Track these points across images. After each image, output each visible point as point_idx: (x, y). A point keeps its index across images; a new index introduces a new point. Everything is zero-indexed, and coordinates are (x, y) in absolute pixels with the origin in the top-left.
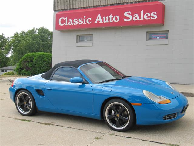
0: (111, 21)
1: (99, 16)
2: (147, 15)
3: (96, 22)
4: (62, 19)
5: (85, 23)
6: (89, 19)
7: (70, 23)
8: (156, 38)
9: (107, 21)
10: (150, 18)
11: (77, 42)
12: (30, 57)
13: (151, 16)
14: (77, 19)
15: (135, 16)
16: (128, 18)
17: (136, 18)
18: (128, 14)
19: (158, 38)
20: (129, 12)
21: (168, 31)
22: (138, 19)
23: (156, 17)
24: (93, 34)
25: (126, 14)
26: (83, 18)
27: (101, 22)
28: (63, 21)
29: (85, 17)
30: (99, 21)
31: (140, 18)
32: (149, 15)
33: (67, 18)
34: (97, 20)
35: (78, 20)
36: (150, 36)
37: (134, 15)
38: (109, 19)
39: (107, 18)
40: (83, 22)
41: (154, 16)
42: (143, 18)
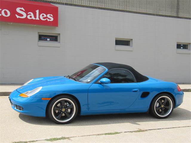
2: (43, 16)
8: (46, 40)
10: (46, 19)
13: (47, 17)
15: (30, 14)
16: (22, 15)
17: (31, 17)
20: (22, 9)
21: (60, 34)
22: (33, 18)
23: (52, 19)
25: (18, 10)
31: (35, 17)
32: (45, 16)
37: (28, 13)
41: (51, 18)
42: (39, 18)
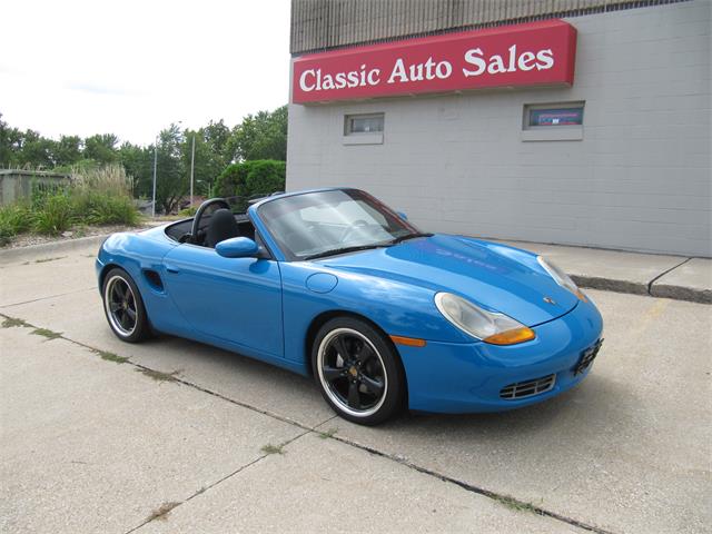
0: (429, 77)
1: (400, 63)
2: (526, 57)
3: (391, 81)
4: (309, 75)
5: (363, 83)
6: (375, 73)
7: (328, 84)
8: (550, 124)
9: (420, 77)
10: (531, 68)
11: (345, 134)
12: (239, 173)
13: (536, 60)
14: (343, 75)
15: (495, 61)
16: (475, 68)
17: (496, 67)
18: (475, 55)
19: (556, 121)
20: (479, 51)
21: (584, 102)
22: (502, 69)
23: (550, 62)
24: (383, 113)
25: (469, 57)
26: (359, 71)
27: (404, 79)
28: (311, 80)
29: (363, 67)
30: (400, 77)
31: (506, 65)
32: (532, 56)
33: (319, 72)
34: (394, 74)
35: (347, 74)
36: (533, 118)
37: (491, 60)
38: (425, 70)
39: (420, 67)
40: (360, 82)
41: (546, 60)
42: (516, 65)
